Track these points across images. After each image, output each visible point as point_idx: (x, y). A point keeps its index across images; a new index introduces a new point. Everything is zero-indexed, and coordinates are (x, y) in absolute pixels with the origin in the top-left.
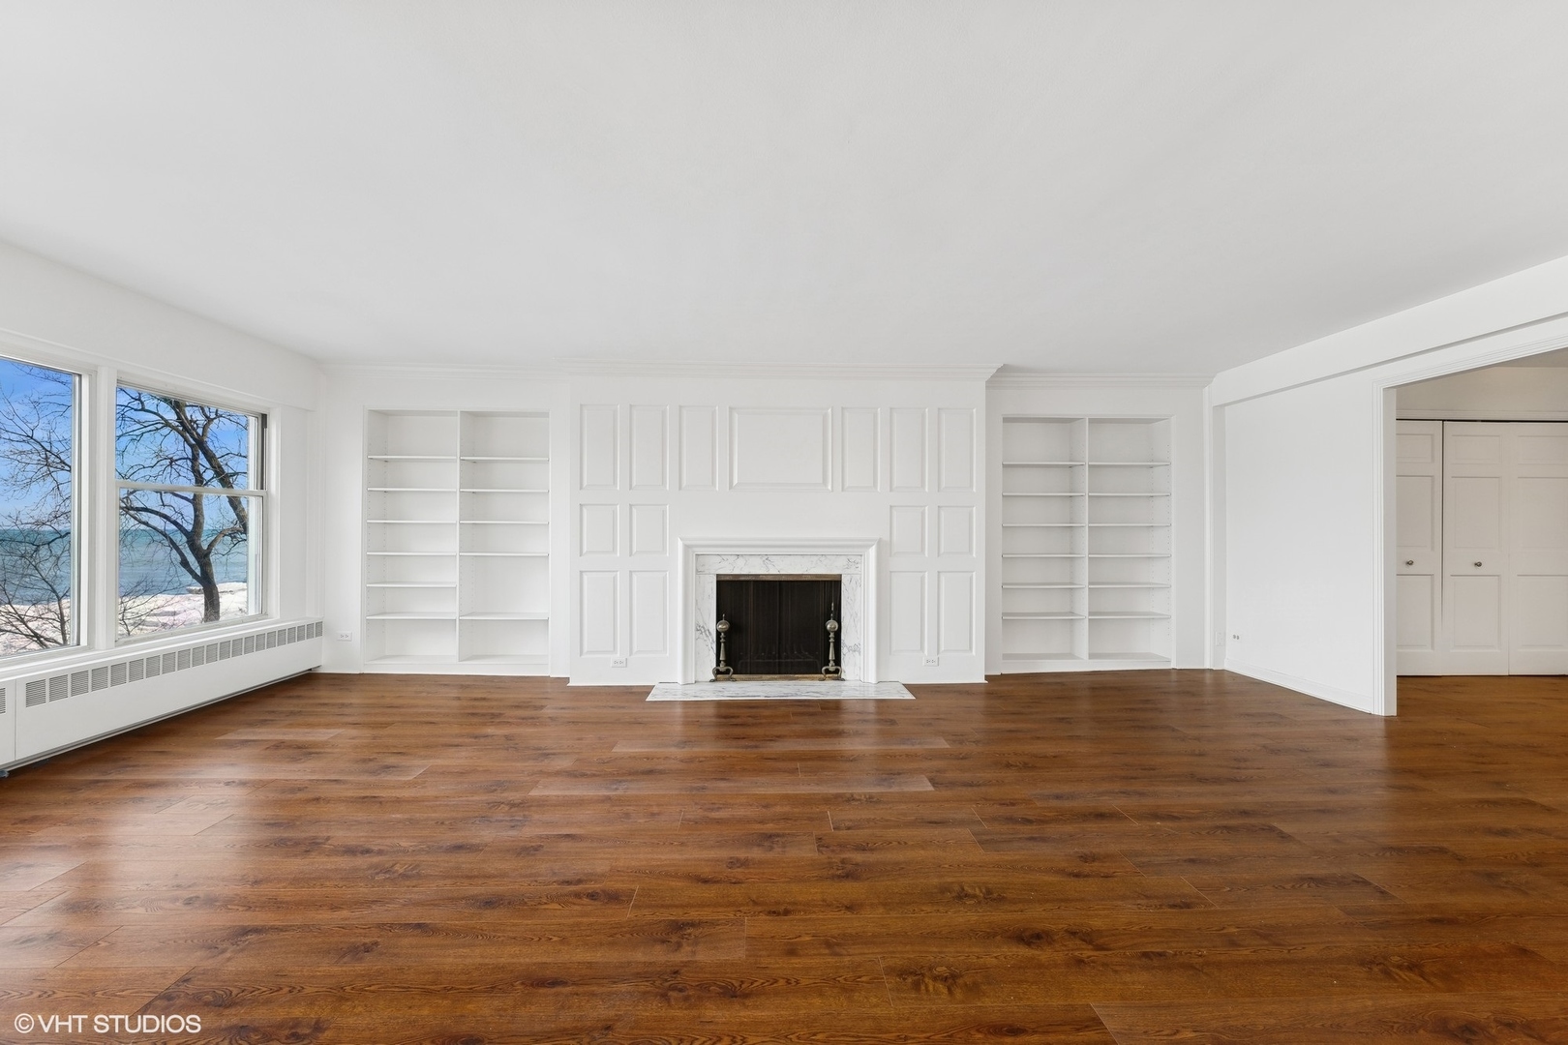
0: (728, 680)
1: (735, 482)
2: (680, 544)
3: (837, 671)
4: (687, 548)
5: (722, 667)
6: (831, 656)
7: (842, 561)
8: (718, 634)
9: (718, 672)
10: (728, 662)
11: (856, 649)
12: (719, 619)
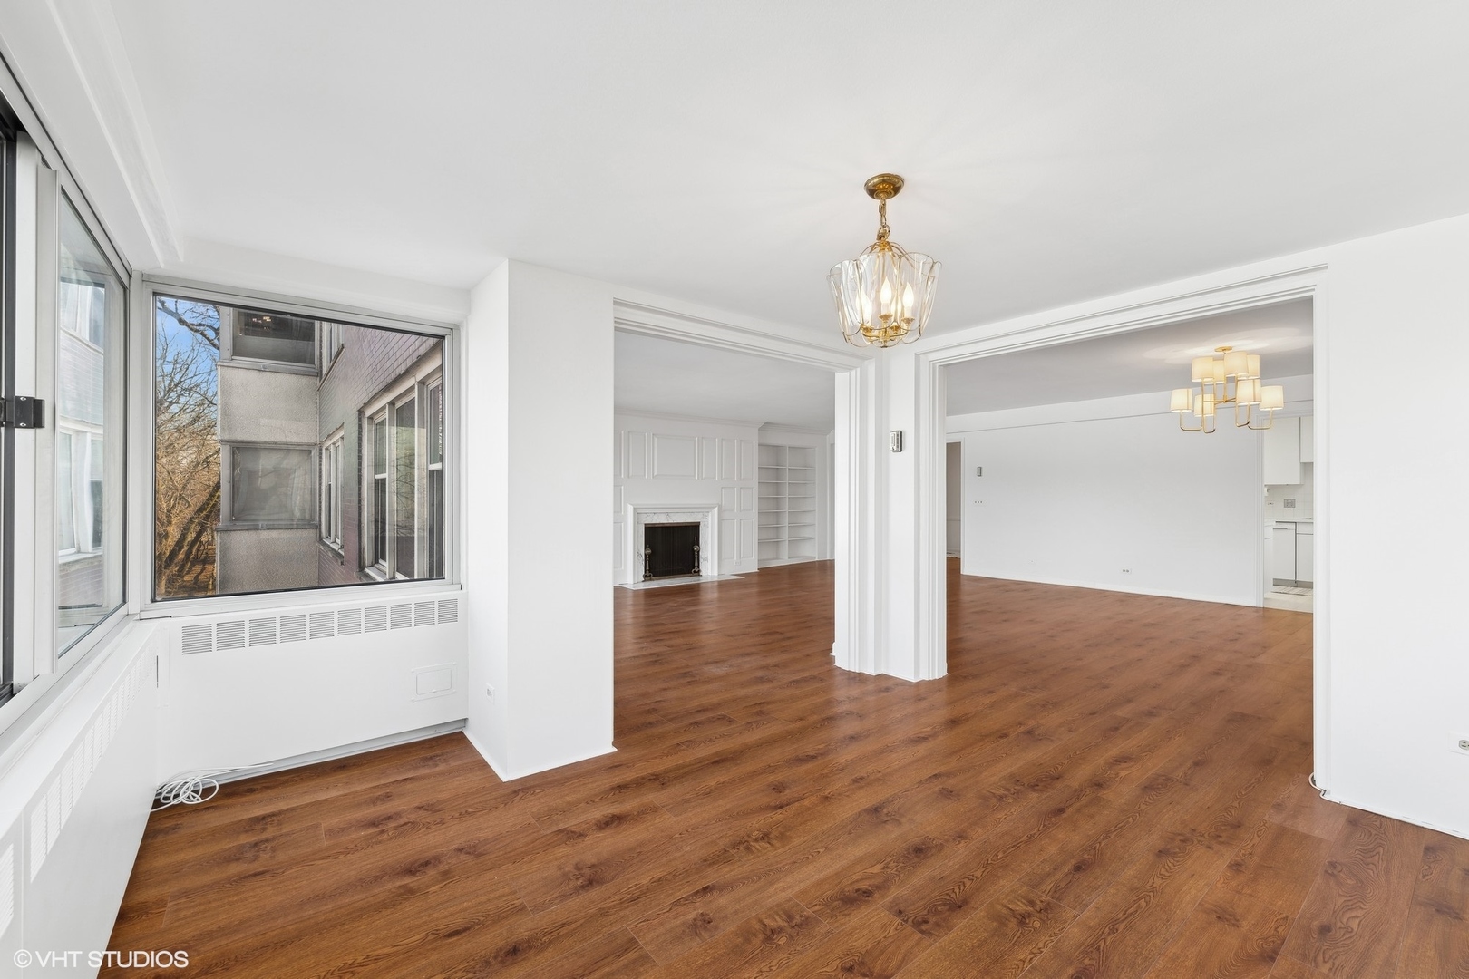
0: (651, 580)
1: (655, 474)
2: (630, 508)
3: (699, 571)
4: (635, 509)
5: (648, 574)
6: (696, 564)
7: (700, 515)
8: (645, 555)
9: (645, 576)
10: (650, 571)
11: (706, 560)
12: (646, 548)
